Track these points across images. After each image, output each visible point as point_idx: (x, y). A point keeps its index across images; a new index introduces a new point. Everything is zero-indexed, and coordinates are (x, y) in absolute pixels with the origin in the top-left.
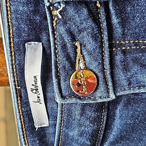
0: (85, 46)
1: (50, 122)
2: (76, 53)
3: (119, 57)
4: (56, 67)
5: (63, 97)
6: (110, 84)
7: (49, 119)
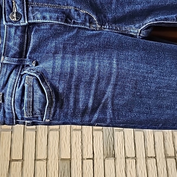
0: (16, 2)
1: (2, 41)
2: (13, 5)
3: (30, 9)
4: (5, 10)
5: (6, 22)
6: (26, 18)
7: (1, 39)
